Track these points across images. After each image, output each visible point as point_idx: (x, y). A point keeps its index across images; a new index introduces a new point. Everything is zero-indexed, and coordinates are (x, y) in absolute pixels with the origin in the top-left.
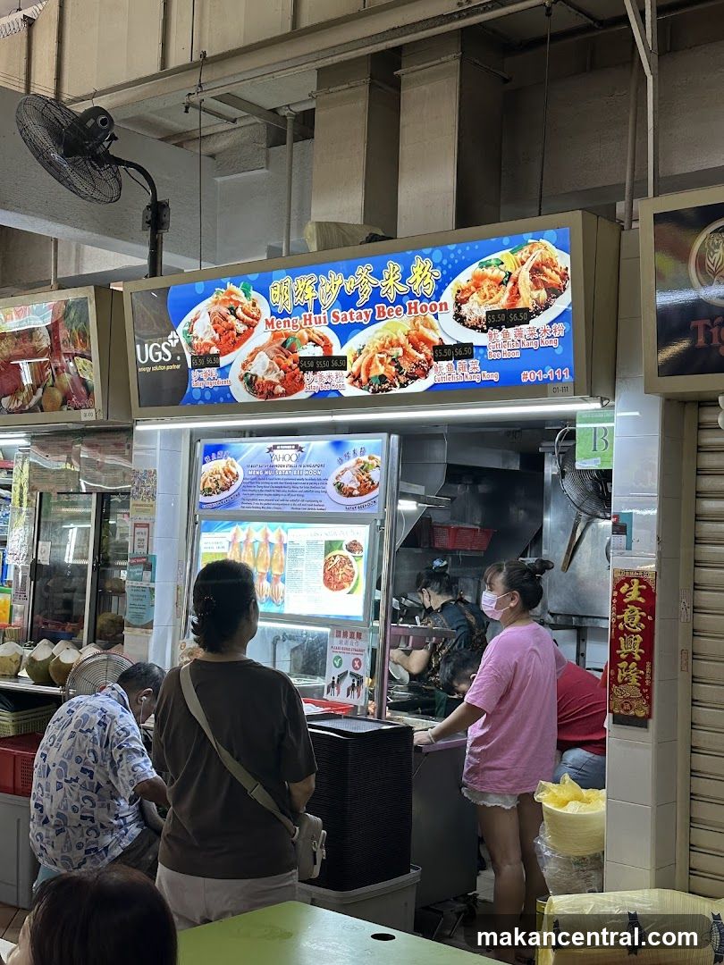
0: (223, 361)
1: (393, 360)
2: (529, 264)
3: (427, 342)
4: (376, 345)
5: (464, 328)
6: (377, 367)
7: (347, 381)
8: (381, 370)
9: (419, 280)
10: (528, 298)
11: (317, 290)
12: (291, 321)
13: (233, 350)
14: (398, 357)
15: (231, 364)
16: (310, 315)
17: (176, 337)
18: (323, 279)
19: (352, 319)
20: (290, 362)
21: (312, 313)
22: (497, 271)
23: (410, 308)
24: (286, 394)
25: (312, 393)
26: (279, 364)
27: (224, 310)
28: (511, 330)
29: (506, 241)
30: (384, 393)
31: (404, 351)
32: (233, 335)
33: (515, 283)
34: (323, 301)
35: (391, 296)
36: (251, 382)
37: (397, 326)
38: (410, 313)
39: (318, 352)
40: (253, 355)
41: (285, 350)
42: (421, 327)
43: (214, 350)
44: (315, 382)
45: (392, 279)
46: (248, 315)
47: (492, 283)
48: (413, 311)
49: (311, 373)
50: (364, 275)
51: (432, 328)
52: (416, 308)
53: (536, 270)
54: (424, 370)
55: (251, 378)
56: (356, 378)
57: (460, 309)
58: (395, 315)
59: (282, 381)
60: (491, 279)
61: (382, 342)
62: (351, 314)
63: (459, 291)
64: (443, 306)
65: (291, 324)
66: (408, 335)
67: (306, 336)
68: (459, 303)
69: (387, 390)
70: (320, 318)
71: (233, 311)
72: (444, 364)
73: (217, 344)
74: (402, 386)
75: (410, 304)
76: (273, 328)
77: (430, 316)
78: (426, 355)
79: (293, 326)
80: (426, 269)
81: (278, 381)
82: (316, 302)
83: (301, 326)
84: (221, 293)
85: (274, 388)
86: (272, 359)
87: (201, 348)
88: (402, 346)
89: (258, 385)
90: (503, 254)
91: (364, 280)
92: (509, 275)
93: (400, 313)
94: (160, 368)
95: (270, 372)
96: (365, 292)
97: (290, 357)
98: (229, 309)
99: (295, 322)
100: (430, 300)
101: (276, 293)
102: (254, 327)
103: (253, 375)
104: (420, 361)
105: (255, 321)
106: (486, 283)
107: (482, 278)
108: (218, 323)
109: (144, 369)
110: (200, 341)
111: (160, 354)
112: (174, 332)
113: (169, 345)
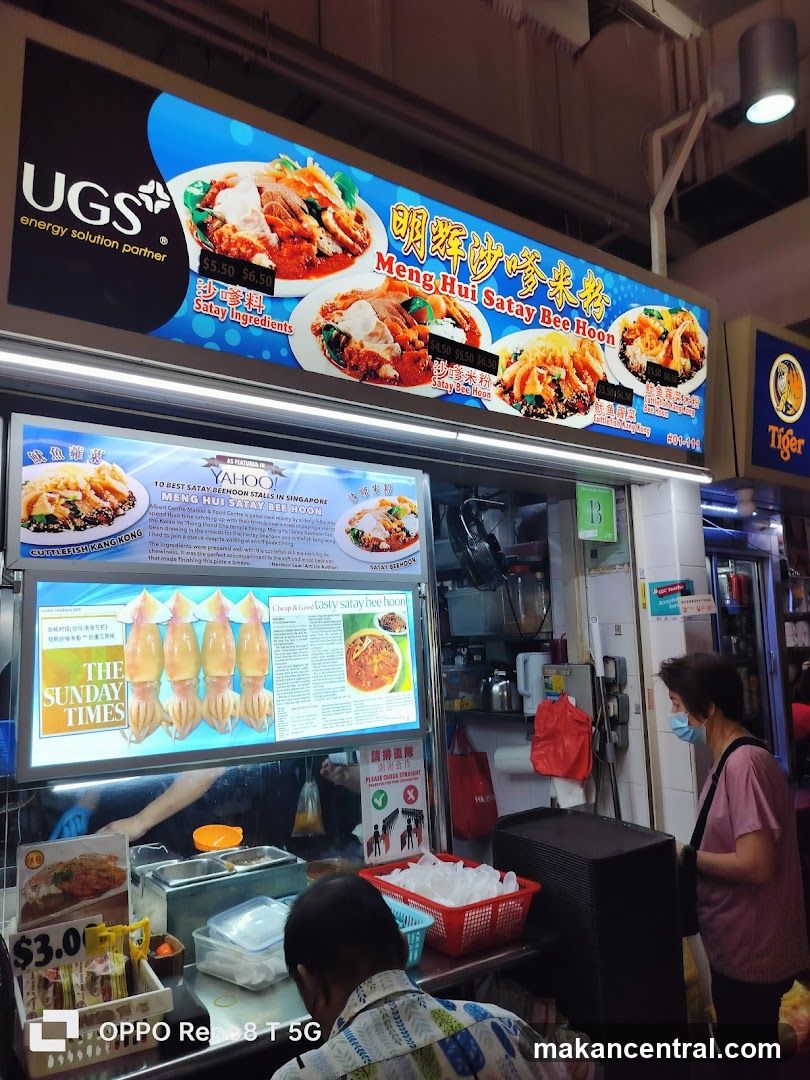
0: (282, 287)
1: (554, 381)
2: (681, 330)
3: (593, 373)
4: (536, 355)
5: (627, 371)
6: (534, 383)
7: (494, 391)
8: (538, 389)
9: (590, 299)
10: (679, 363)
11: (466, 248)
12: (422, 274)
13: (305, 276)
14: (559, 380)
15: (300, 299)
16: (453, 280)
17: (161, 193)
18: (476, 239)
19: (510, 310)
20: (413, 335)
21: (455, 277)
22: (657, 325)
23: (579, 327)
24: (399, 381)
25: (442, 392)
26: (395, 333)
27: (296, 201)
28: (663, 388)
29: (666, 297)
30: (539, 419)
31: (568, 375)
32: (309, 251)
33: (670, 343)
34: (474, 268)
35: (561, 303)
36: (336, 344)
37: (562, 342)
38: (577, 332)
39: (459, 336)
40: (348, 300)
41: (407, 315)
42: (587, 353)
43: (263, 260)
44: (450, 378)
45: (562, 283)
46: (345, 230)
47: (653, 334)
48: (581, 330)
49: (444, 363)
50: (530, 261)
51: (598, 358)
52: (584, 329)
53: (686, 338)
54: (585, 404)
55: (338, 336)
56: (506, 390)
57: (625, 348)
58: (561, 327)
59: (396, 361)
60: (653, 330)
61: (544, 355)
62: (510, 302)
63: (626, 329)
64: (610, 339)
65: (422, 279)
66: (572, 357)
67: (443, 307)
68: (626, 342)
69: (543, 417)
70: (466, 289)
71: (315, 210)
72: (605, 403)
73: (272, 253)
74: (560, 416)
75: (579, 321)
76: (390, 271)
77: (597, 343)
78: (589, 387)
79: (425, 284)
80: (599, 290)
81: (388, 358)
82: (464, 264)
83: (437, 289)
84: (292, 168)
85: (380, 366)
86: (382, 320)
87: (230, 245)
88: (566, 368)
89: (350, 353)
90: (663, 310)
91: (530, 268)
92: (666, 333)
93: (567, 327)
94: (99, 239)
95: (375, 339)
96: (530, 284)
97: (414, 327)
98: (306, 202)
99: (428, 278)
100: (598, 326)
101: (402, 221)
102: (355, 255)
103: (340, 332)
104: (582, 392)
105: (357, 246)
106: (648, 332)
107: (646, 325)
108: (280, 217)
109: (41, 225)
110: (230, 231)
111: (105, 212)
112: (159, 187)
113: (140, 204)
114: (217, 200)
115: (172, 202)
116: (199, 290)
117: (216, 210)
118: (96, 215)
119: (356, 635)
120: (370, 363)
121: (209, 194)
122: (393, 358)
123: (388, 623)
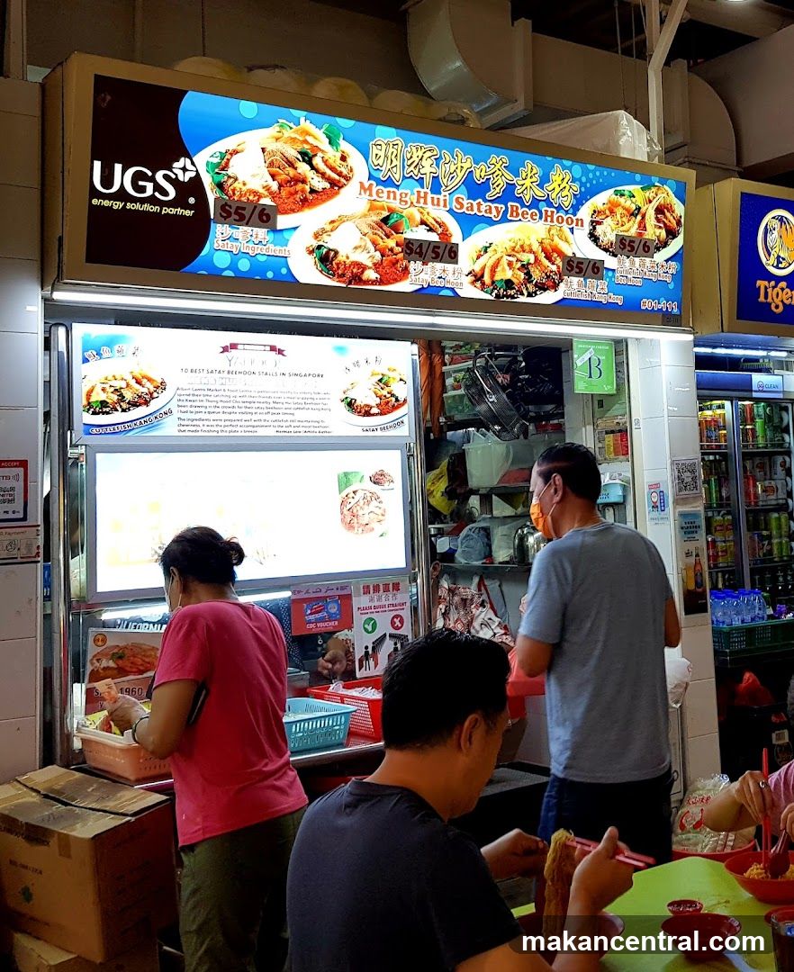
0: (283, 221)
1: (523, 265)
2: (655, 204)
3: (561, 254)
4: (505, 245)
5: (597, 248)
6: (503, 270)
7: (466, 280)
8: (508, 275)
9: (557, 190)
10: (653, 232)
11: (437, 166)
12: (398, 193)
13: (300, 210)
14: (529, 264)
15: (295, 228)
16: (426, 193)
17: (189, 166)
18: (447, 156)
19: (479, 211)
20: (391, 243)
21: (428, 191)
22: (629, 203)
23: (546, 216)
24: (381, 282)
25: (420, 287)
26: (375, 244)
27: (292, 153)
28: (637, 260)
29: (638, 177)
30: (509, 300)
31: (536, 259)
32: (303, 191)
33: (643, 218)
34: (445, 181)
35: (527, 198)
36: (326, 259)
37: (530, 231)
38: (546, 220)
39: (432, 238)
40: (335, 223)
41: (385, 227)
42: (556, 239)
43: (267, 203)
44: (422, 275)
45: (529, 180)
46: (333, 169)
47: (624, 212)
48: (549, 219)
49: (419, 263)
50: (498, 166)
51: (566, 241)
52: (552, 216)
53: (660, 210)
54: (554, 282)
55: (327, 253)
56: (478, 278)
57: (594, 228)
58: (529, 219)
59: (377, 266)
60: (624, 208)
61: (514, 245)
62: (479, 204)
63: (595, 211)
64: (580, 222)
65: (398, 197)
66: (542, 243)
67: (418, 217)
68: (594, 224)
69: (513, 297)
70: (438, 199)
71: (307, 158)
72: (575, 280)
73: (273, 195)
74: (530, 295)
75: (546, 211)
76: (371, 195)
77: (566, 228)
78: (558, 267)
79: (401, 200)
80: (566, 180)
81: (370, 264)
82: (435, 178)
83: (412, 203)
84: (288, 128)
85: (363, 272)
86: (365, 235)
87: (241, 196)
88: (534, 253)
89: (338, 264)
90: (635, 189)
91: (498, 172)
92: (639, 209)
93: (535, 217)
94: (147, 207)
95: (359, 250)
96: (498, 186)
97: (392, 237)
98: (299, 153)
99: (404, 195)
100: (567, 212)
101: (380, 153)
102: (340, 188)
103: (330, 250)
104: (551, 272)
105: (343, 180)
106: (619, 211)
107: (618, 205)
108: (279, 168)
109: (106, 203)
110: (241, 186)
111: (150, 186)
112: (188, 160)
113: (174, 177)
114: (231, 163)
115: (197, 171)
116: (218, 233)
117: (230, 172)
118: (143, 189)
119: (349, 490)
120: (355, 270)
121: (225, 160)
122: (375, 264)
123: (377, 479)
